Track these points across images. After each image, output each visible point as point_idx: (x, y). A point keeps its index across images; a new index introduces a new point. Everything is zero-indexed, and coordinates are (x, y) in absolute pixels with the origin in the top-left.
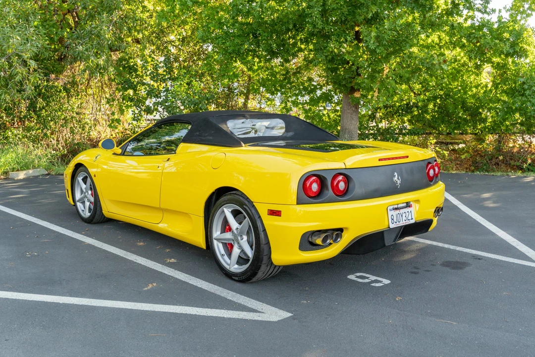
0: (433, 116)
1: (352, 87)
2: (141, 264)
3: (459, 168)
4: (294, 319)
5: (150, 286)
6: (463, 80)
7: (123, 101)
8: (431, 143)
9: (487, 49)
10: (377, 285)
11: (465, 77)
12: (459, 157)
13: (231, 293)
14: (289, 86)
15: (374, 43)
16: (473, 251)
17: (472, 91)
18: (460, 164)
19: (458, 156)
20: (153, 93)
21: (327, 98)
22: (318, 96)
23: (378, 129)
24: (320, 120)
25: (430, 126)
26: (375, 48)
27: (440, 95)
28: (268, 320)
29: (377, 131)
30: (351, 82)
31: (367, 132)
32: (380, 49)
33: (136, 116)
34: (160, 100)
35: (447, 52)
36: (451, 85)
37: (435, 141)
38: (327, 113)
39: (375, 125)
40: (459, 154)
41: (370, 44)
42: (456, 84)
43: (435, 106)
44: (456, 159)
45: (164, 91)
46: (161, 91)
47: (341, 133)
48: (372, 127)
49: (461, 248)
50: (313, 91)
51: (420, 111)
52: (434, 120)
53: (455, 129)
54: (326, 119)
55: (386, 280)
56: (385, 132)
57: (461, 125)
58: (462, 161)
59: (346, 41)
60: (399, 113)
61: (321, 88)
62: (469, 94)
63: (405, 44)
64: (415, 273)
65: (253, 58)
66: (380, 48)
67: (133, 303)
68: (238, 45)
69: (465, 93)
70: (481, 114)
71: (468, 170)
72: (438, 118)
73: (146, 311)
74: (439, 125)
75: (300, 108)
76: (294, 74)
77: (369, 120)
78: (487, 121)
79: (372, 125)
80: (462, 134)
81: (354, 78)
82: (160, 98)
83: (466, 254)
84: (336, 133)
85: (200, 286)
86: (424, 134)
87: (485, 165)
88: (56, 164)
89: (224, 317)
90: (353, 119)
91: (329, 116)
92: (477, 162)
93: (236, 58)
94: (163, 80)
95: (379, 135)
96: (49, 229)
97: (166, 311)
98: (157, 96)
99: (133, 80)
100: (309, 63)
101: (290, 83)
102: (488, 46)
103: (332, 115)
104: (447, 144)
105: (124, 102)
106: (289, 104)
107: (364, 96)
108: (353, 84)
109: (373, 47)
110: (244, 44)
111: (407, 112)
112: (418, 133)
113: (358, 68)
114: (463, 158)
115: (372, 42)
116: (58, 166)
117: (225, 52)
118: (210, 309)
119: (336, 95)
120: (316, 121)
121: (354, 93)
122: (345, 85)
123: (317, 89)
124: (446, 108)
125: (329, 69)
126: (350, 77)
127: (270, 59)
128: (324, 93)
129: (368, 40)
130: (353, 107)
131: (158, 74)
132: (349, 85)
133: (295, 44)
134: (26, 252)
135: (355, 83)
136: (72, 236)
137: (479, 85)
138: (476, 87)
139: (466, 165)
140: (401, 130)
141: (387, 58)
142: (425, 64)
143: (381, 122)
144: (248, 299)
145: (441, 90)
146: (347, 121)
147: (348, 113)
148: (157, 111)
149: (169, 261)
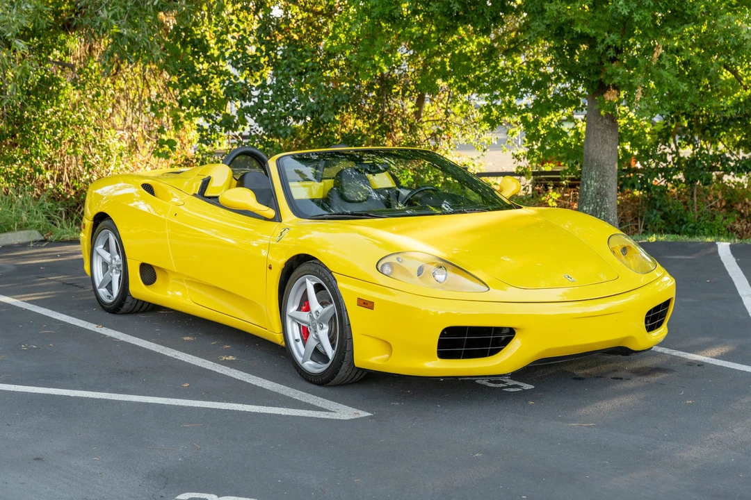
1: (600, 81)
4: (373, 419)
7: (180, 106)
10: (512, 390)
15: (627, 5)
20: (236, 91)
21: (564, 101)
26: (631, 13)
30: (598, 73)
32: (641, 14)
33: (204, 133)
34: (248, 104)
41: (618, 7)
46: (252, 86)
55: (526, 385)
66: (642, 11)
73: (182, 406)
81: (602, 64)
82: (250, 101)
88: (58, 223)
90: (606, 142)
94: (256, 66)
96: (51, 319)
98: (243, 97)
99: (200, 66)
105: (183, 108)
106: (495, 112)
108: (602, 77)
109: (625, 11)
113: (609, 47)
115: (621, 2)
116: (62, 227)
118: (265, 407)
121: (605, 92)
126: (594, 64)
130: (606, 118)
131: (245, 55)
132: (595, 79)
134: (21, 344)
135: (605, 74)
136: (86, 327)
146: (594, 146)
147: (597, 129)
148: (246, 125)
149: (224, 358)
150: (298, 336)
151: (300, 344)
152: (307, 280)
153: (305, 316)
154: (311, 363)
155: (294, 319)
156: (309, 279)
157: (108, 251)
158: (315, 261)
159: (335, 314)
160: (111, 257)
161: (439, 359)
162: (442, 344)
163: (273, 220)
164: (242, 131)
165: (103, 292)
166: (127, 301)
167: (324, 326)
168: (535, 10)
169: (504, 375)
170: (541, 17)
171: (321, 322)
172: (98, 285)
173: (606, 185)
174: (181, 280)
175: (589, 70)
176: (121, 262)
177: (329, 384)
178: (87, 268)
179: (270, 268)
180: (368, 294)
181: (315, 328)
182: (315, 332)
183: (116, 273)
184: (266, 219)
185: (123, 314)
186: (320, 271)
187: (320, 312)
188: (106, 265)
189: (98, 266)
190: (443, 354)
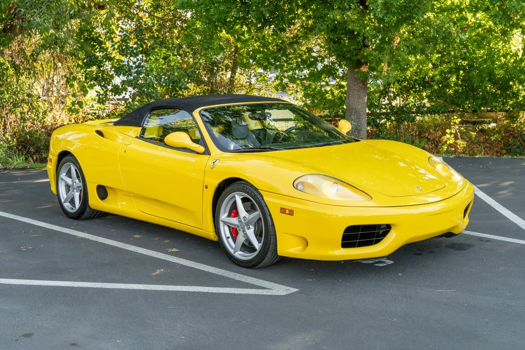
0: (456, 91)
1: (358, 60)
2: (143, 254)
3: (488, 152)
4: (301, 293)
5: (158, 272)
6: (491, 47)
8: (455, 123)
9: (513, 13)
10: (380, 265)
11: (492, 44)
12: (488, 139)
13: (238, 275)
14: (285, 59)
15: (381, 11)
16: (481, 234)
17: (500, 61)
18: (489, 146)
19: (487, 137)
21: (330, 71)
22: (319, 70)
23: (392, 108)
24: (322, 98)
25: (453, 103)
26: (383, 17)
27: (462, 65)
28: (277, 294)
29: (390, 110)
30: (357, 55)
31: (378, 111)
32: (389, 18)
33: (101, 97)
34: (130, 78)
35: (469, 16)
36: (475, 54)
37: (459, 120)
38: (331, 90)
39: (388, 102)
40: (488, 135)
41: (376, 12)
42: (482, 52)
43: (458, 78)
44: (486, 141)
45: (136, 67)
46: (132, 67)
47: (347, 114)
48: (384, 105)
49: (468, 232)
50: (313, 64)
51: (440, 86)
52: (457, 95)
53: (482, 105)
54: (329, 96)
55: (389, 261)
56: (400, 110)
57: (489, 101)
58: (491, 144)
59: (350, 8)
60: (416, 88)
61: (322, 61)
62: (496, 64)
63: (417, 10)
64: (419, 254)
65: (242, 27)
66: (389, 16)
67: (146, 285)
68: (224, 13)
69: (493, 63)
70: (511, 87)
71: (499, 154)
72: (462, 92)
73: (160, 291)
74: (463, 102)
75: (298, 84)
76: (291, 44)
77: (380, 97)
78: (519, 96)
79: (384, 103)
80: (491, 111)
81: (361, 49)
83: (473, 237)
84: (342, 113)
85: (207, 271)
86: (445, 112)
87: (518, 147)
88: (13, 157)
89: (235, 294)
90: (360, 97)
91: (332, 93)
92: (510, 145)
93: (221, 28)
94: (134, 53)
95: (393, 115)
97: (180, 290)
98: (126, 73)
100: (308, 31)
101: (285, 54)
102: (513, 10)
103: (336, 92)
104: (474, 123)
105: (87, 81)
106: (285, 80)
107: (372, 69)
108: (359, 57)
109: (381, 16)
110: (231, 12)
111: (424, 87)
112: (439, 112)
113: (364, 39)
114: (492, 140)
115: (379, 10)
116: (16, 160)
117: (209, 21)
118: (220, 288)
119: (341, 67)
120: (317, 99)
121: (361, 67)
122: (350, 58)
123: (318, 61)
124: (471, 81)
125: (331, 39)
126: (355, 49)
127: (262, 28)
128: (325, 66)
129: (375, 7)
130: (360, 82)
132: (355, 58)
133: (291, 11)
134: (20, 246)
135: (362, 55)
136: (61, 231)
137: (508, 54)
138: (505, 56)
139: (497, 148)
140: (419, 108)
141: (398, 26)
142: (441, 33)
143: (395, 98)
144: (256, 279)
145: (464, 59)
146: (353, 100)
147: (355, 90)
148: (127, 91)
149: (170, 250)
150: (228, 234)
151: (230, 240)
152: (236, 195)
153: (234, 221)
154: (241, 253)
155: (225, 223)
156: (238, 194)
157: (70, 177)
158: (242, 182)
159: (260, 218)
160: (72, 181)
161: (342, 249)
162: (345, 238)
163: (203, 154)
164: (125, 95)
165: (67, 205)
166: (87, 211)
167: (251, 227)
168: (320, 16)
169: (384, 257)
170: (322, 20)
171: (248, 224)
172: (63, 201)
173: (361, 124)
174: (130, 196)
175: (353, 53)
176: (81, 184)
177: (257, 267)
178: (53, 188)
179: (207, 188)
180: (288, 204)
181: (243, 228)
182: (244, 231)
183: (77, 192)
184: (198, 153)
185: (84, 219)
186: (247, 189)
187: (247, 217)
188: (68, 187)
189: (63, 187)
190: (345, 245)
